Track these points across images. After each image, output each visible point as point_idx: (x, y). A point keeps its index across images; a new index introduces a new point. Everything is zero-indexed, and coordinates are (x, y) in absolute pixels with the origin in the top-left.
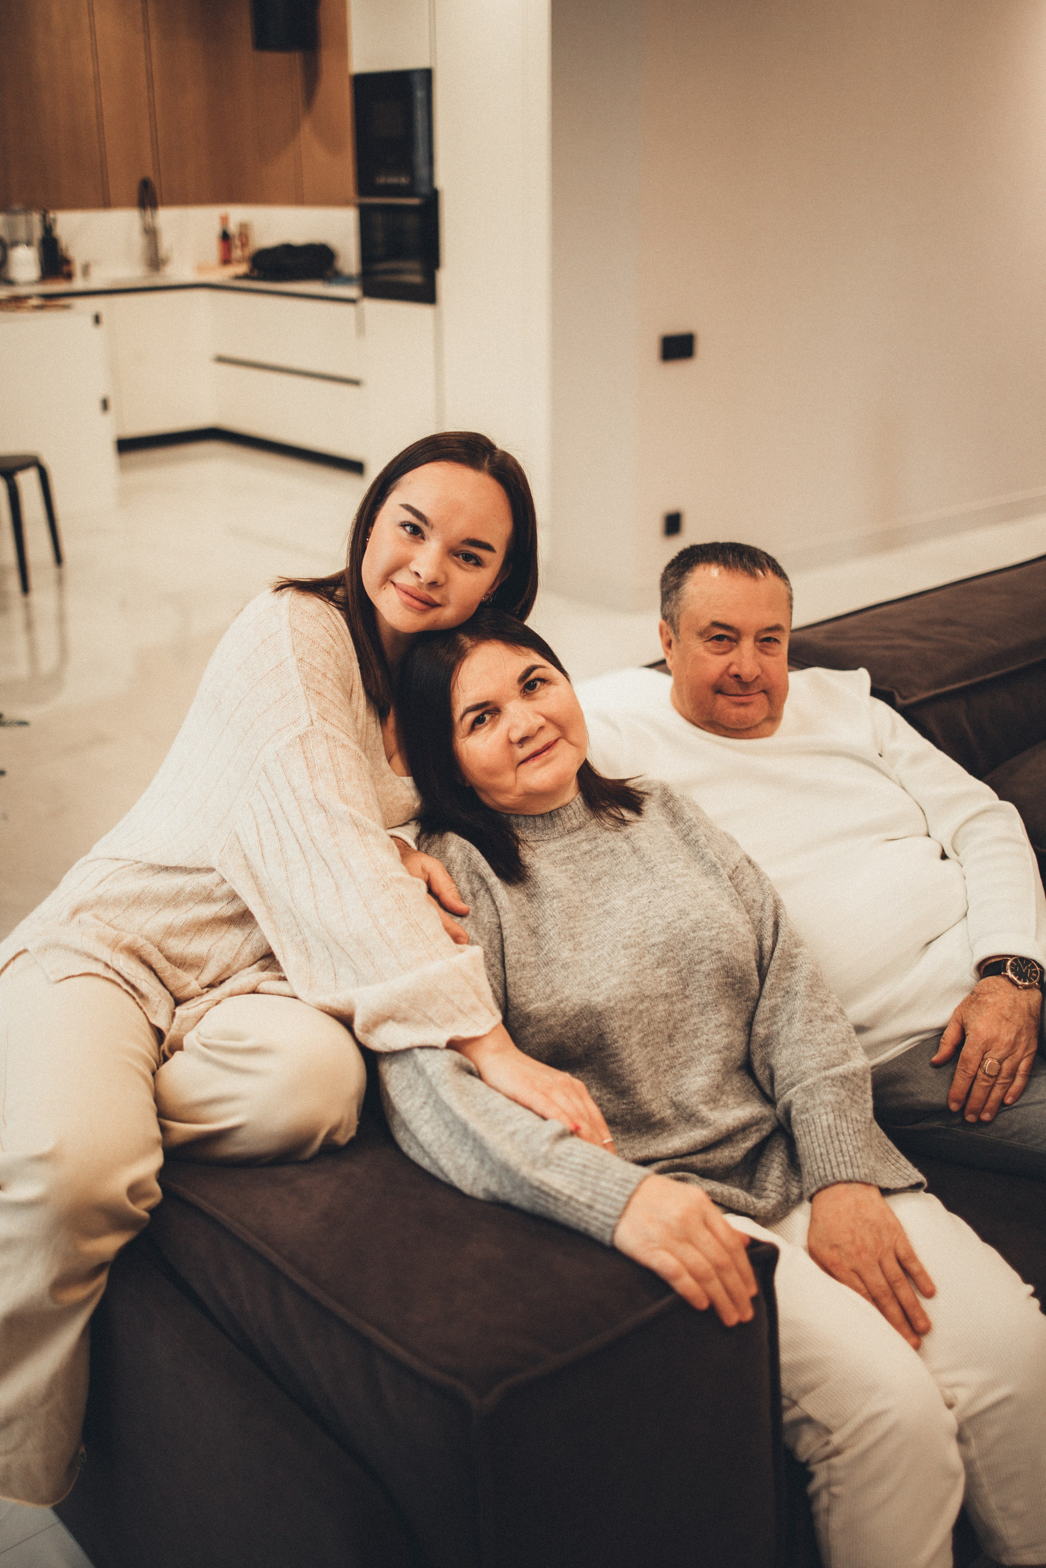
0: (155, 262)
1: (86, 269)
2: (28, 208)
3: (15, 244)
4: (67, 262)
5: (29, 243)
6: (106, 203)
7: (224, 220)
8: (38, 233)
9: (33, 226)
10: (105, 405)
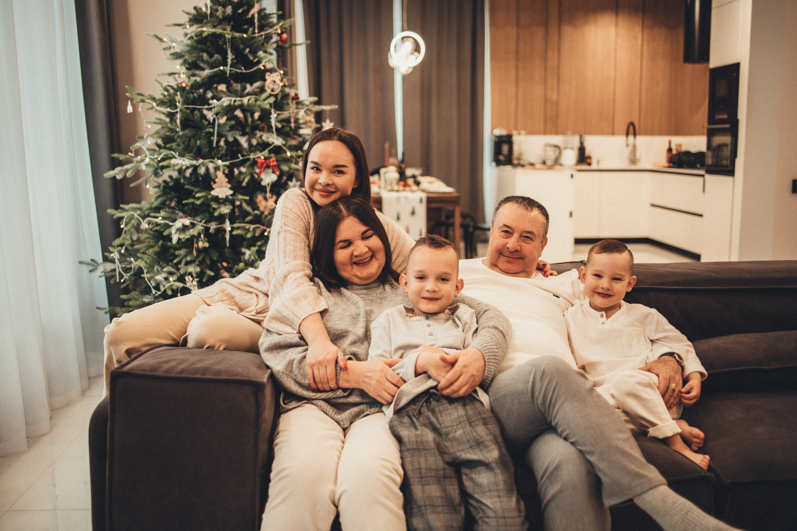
0: (633, 160)
1: (598, 162)
2: (574, 133)
3: (566, 148)
4: (590, 158)
5: (572, 149)
6: (613, 133)
7: (670, 143)
8: (577, 144)
9: (575, 141)
10: (571, 215)
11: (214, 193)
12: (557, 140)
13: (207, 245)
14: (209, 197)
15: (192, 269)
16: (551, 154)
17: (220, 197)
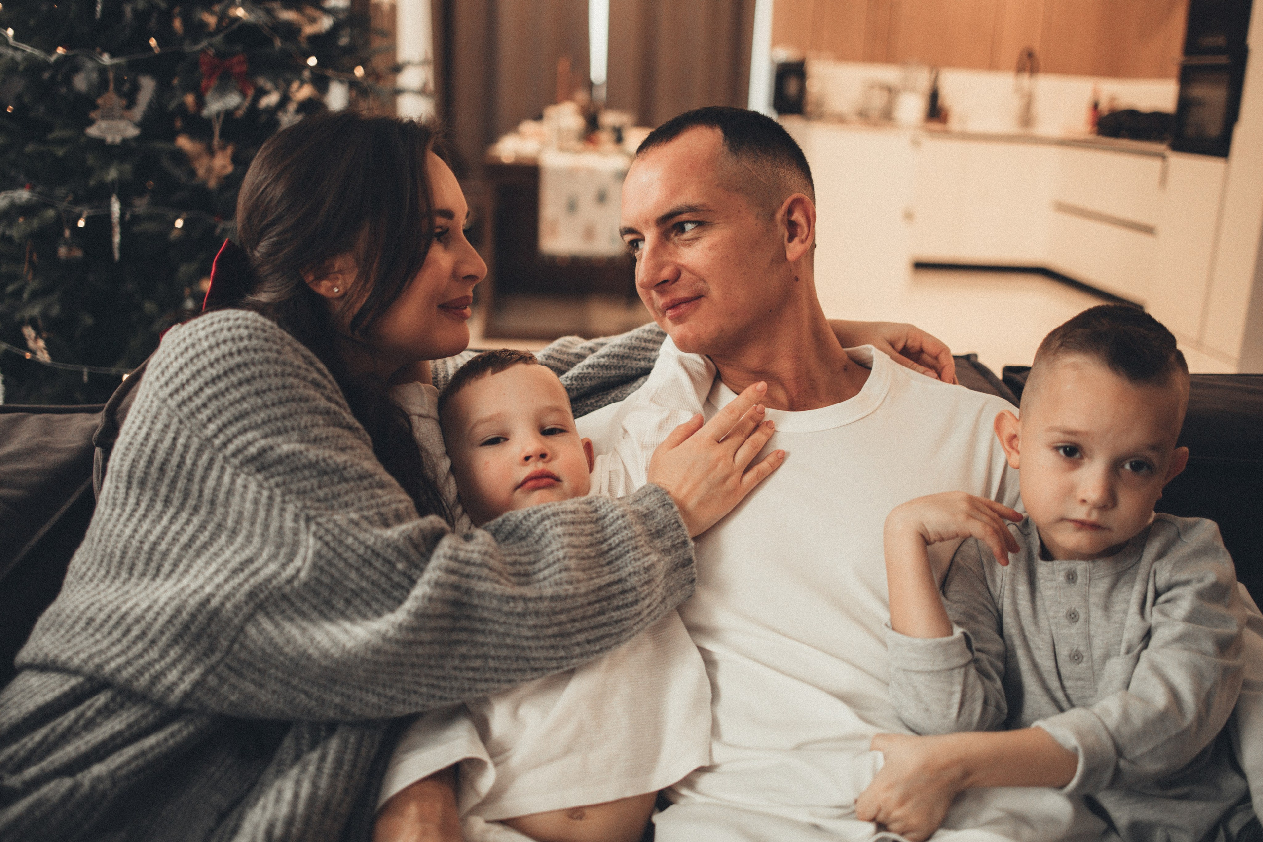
0: (1027, 121)
2: (921, 65)
3: (903, 91)
4: (946, 109)
5: (917, 92)
6: (992, 67)
9: (922, 79)
10: (909, 216)
11: (93, 131)
12: (888, 74)
13: (78, 253)
14: (83, 140)
15: (35, 311)
16: (878, 100)
17: (109, 139)
